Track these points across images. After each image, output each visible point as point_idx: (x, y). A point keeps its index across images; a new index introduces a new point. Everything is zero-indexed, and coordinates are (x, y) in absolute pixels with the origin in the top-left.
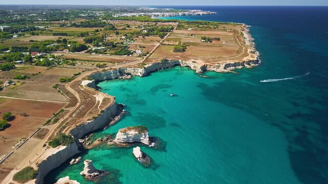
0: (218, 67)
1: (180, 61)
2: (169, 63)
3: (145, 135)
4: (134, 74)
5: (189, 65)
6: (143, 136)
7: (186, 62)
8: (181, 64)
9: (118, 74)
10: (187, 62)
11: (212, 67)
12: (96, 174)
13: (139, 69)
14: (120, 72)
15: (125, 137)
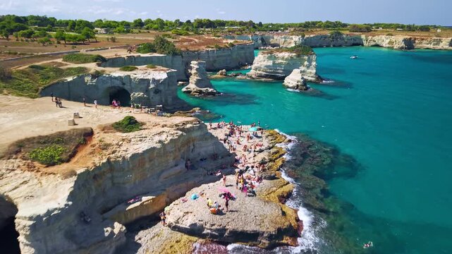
0: (439, 42)
1: (363, 37)
2: (343, 39)
3: (310, 61)
4: (284, 46)
5: (379, 43)
6: (306, 63)
7: (374, 38)
8: (365, 42)
9: (260, 42)
10: (376, 38)
11: (424, 42)
12: (210, 90)
13: (293, 37)
14: (263, 40)
15: (270, 63)
